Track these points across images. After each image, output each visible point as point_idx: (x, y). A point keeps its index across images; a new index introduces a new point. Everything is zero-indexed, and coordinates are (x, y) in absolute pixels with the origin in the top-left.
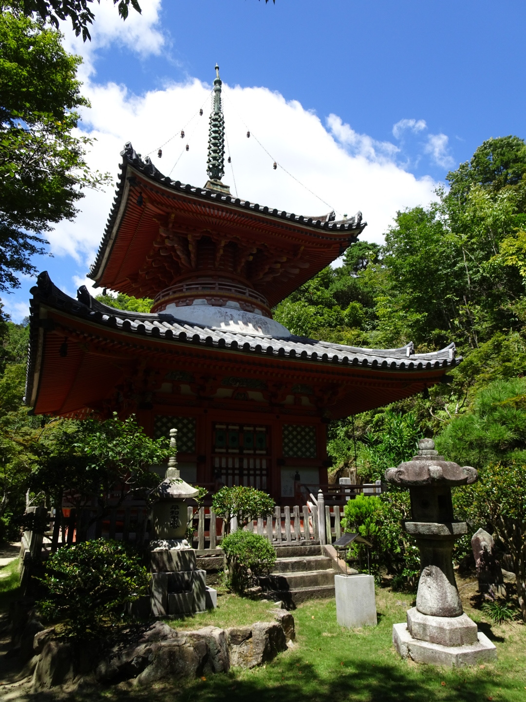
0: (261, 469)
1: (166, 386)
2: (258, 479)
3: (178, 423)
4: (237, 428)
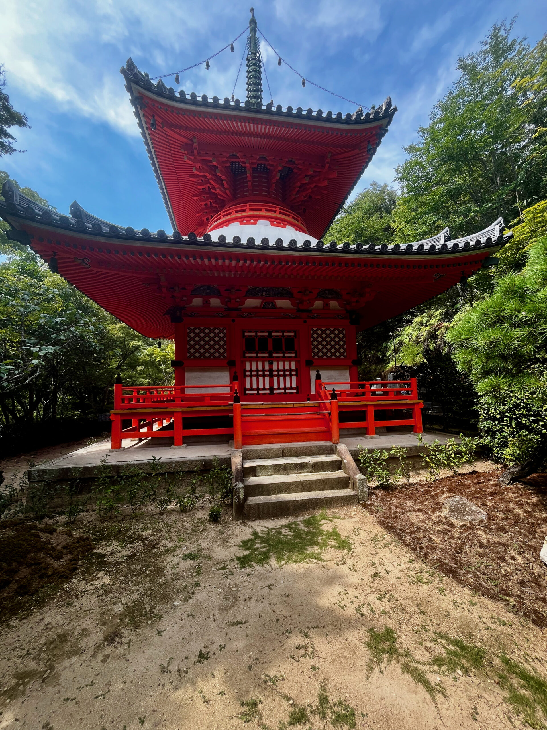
0: (291, 370)
1: (197, 301)
2: (288, 378)
3: (209, 333)
4: (266, 334)
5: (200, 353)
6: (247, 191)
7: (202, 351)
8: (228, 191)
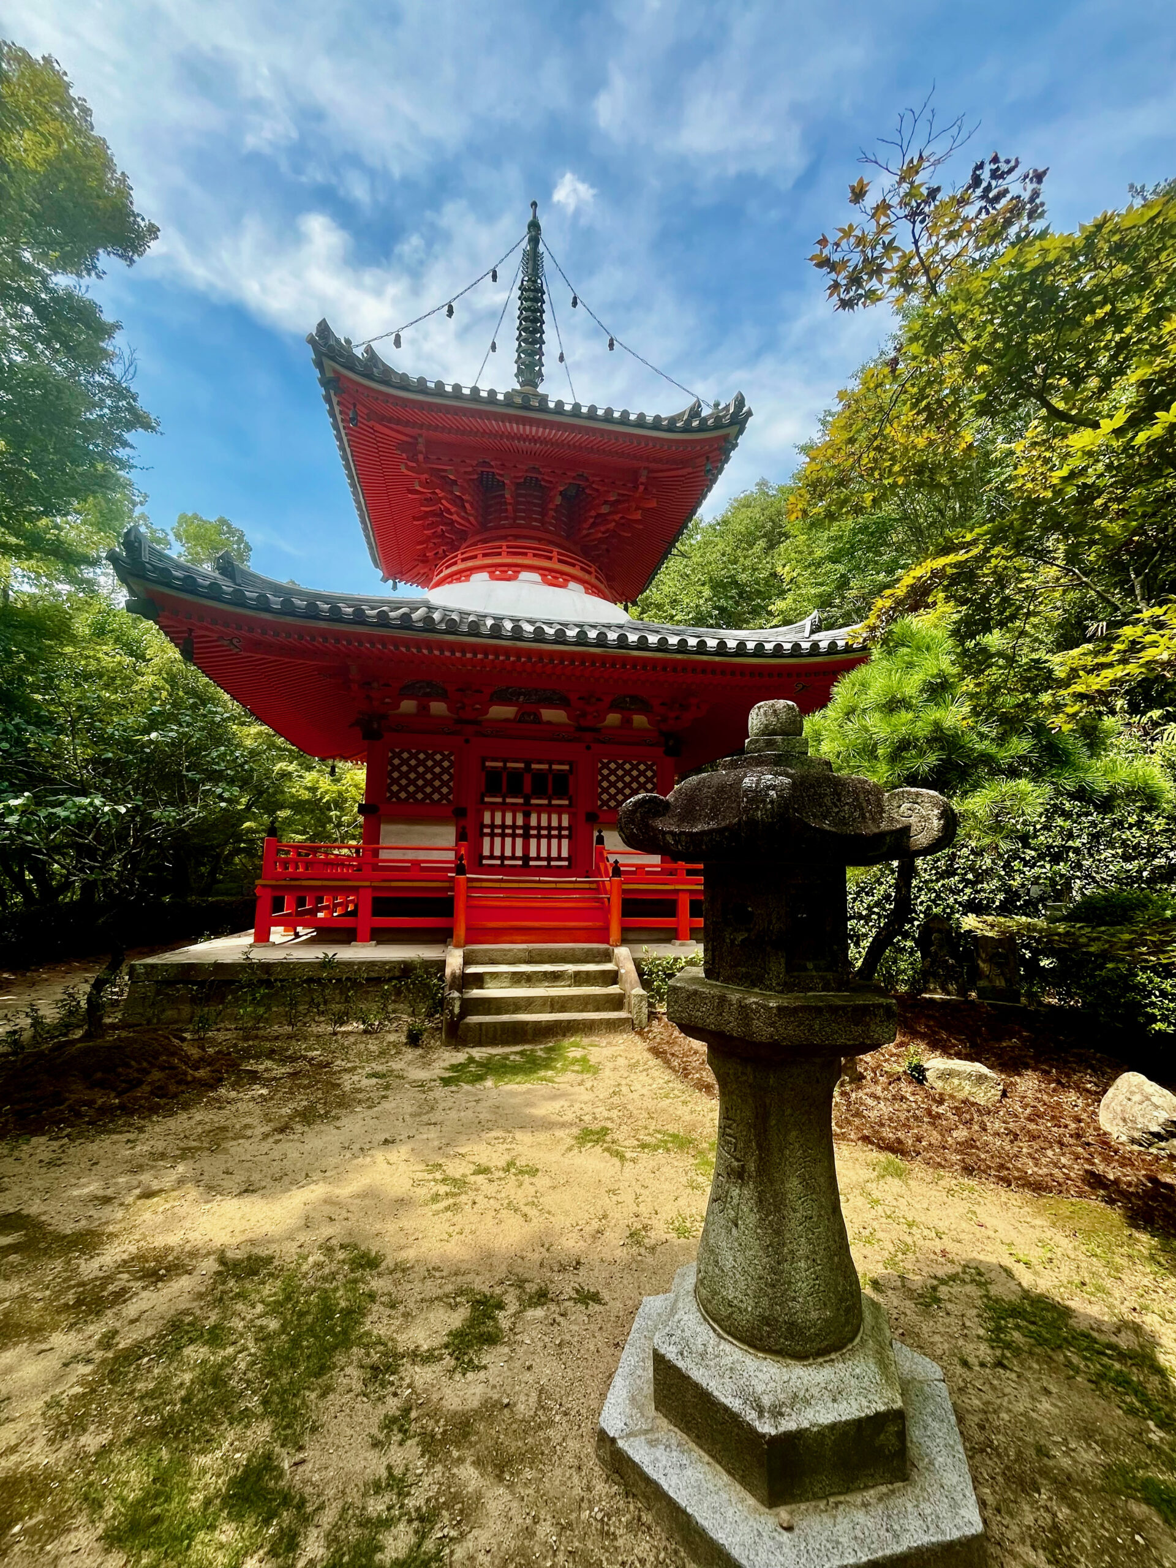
0: (560, 828)
1: (408, 706)
2: (554, 842)
3: (426, 760)
4: (522, 765)
5: (407, 792)
6: (506, 518)
7: (411, 789)
8: (471, 519)
